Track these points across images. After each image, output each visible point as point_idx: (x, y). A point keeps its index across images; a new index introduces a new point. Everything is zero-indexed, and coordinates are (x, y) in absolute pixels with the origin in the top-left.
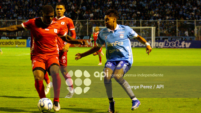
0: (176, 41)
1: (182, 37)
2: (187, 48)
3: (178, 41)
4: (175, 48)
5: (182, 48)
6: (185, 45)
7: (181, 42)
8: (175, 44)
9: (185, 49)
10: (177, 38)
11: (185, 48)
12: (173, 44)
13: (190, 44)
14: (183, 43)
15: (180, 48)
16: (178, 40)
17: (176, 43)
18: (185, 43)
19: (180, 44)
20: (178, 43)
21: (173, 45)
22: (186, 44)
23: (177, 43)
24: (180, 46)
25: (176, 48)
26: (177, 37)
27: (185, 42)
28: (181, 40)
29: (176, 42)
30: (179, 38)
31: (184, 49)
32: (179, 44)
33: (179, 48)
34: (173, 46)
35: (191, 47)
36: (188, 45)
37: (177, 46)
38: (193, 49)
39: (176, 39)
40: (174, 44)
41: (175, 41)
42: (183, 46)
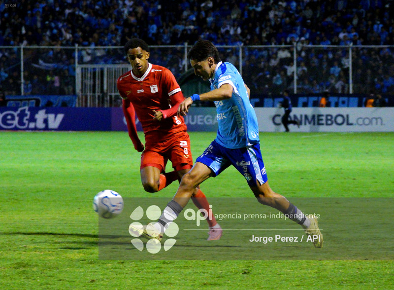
0: (20, 109)
1: (35, 97)
2: (53, 132)
3: (27, 108)
4: (15, 129)
5: (37, 131)
6: (46, 121)
7: (34, 111)
8: (17, 119)
9: (47, 133)
10: (21, 100)
11: (47, 129)
12: (9, 117)
13: (60, 117)
14: (41, 115)
15: (30, 131)
16: (24, 105)
17: (19, 115)
18: (45, 116)
19: (33, 119)
20: (26, 115)
21: (9, 122)
22: (51, 117)
23: (22, 115)
24: (32, 125)
25: (19, 132)
26: (22, 98)
27: (47, 113)
28: (34, 105)
29: (19, 112)
30: (29, 100)
31: (42, 132)
32: (28, 117)
33: (27, 131)
34: (11, 124)
35: (64, 127)
36: (55, 120)
37: (21, 122)
38: (70, 132)
39: (19, 102)
40: (13, 118)
41: (15, 110)
42: (40, 124)
